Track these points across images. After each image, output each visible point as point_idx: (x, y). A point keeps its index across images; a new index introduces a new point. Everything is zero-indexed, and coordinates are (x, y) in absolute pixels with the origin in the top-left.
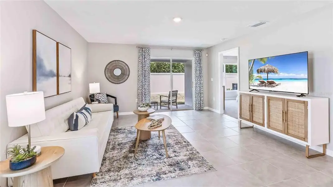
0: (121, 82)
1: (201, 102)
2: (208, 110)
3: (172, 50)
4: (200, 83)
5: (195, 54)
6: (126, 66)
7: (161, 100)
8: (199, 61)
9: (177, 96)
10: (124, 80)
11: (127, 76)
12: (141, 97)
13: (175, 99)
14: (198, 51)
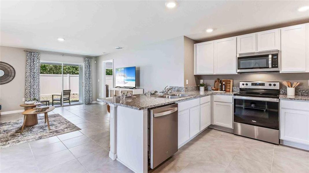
0: (4, 82)
1: (90, 98)
2: (96, 104)
3: (64, 56)
4: (89, 83)
5: (85, 61)
6: (11, 68)
7: (54, 98)
8: (89, 66)
9: (70, 95)
10: (8, 81)
11: (12, 78)
12: (29, 97)
13: (68, 97)
14: (88, 59)
